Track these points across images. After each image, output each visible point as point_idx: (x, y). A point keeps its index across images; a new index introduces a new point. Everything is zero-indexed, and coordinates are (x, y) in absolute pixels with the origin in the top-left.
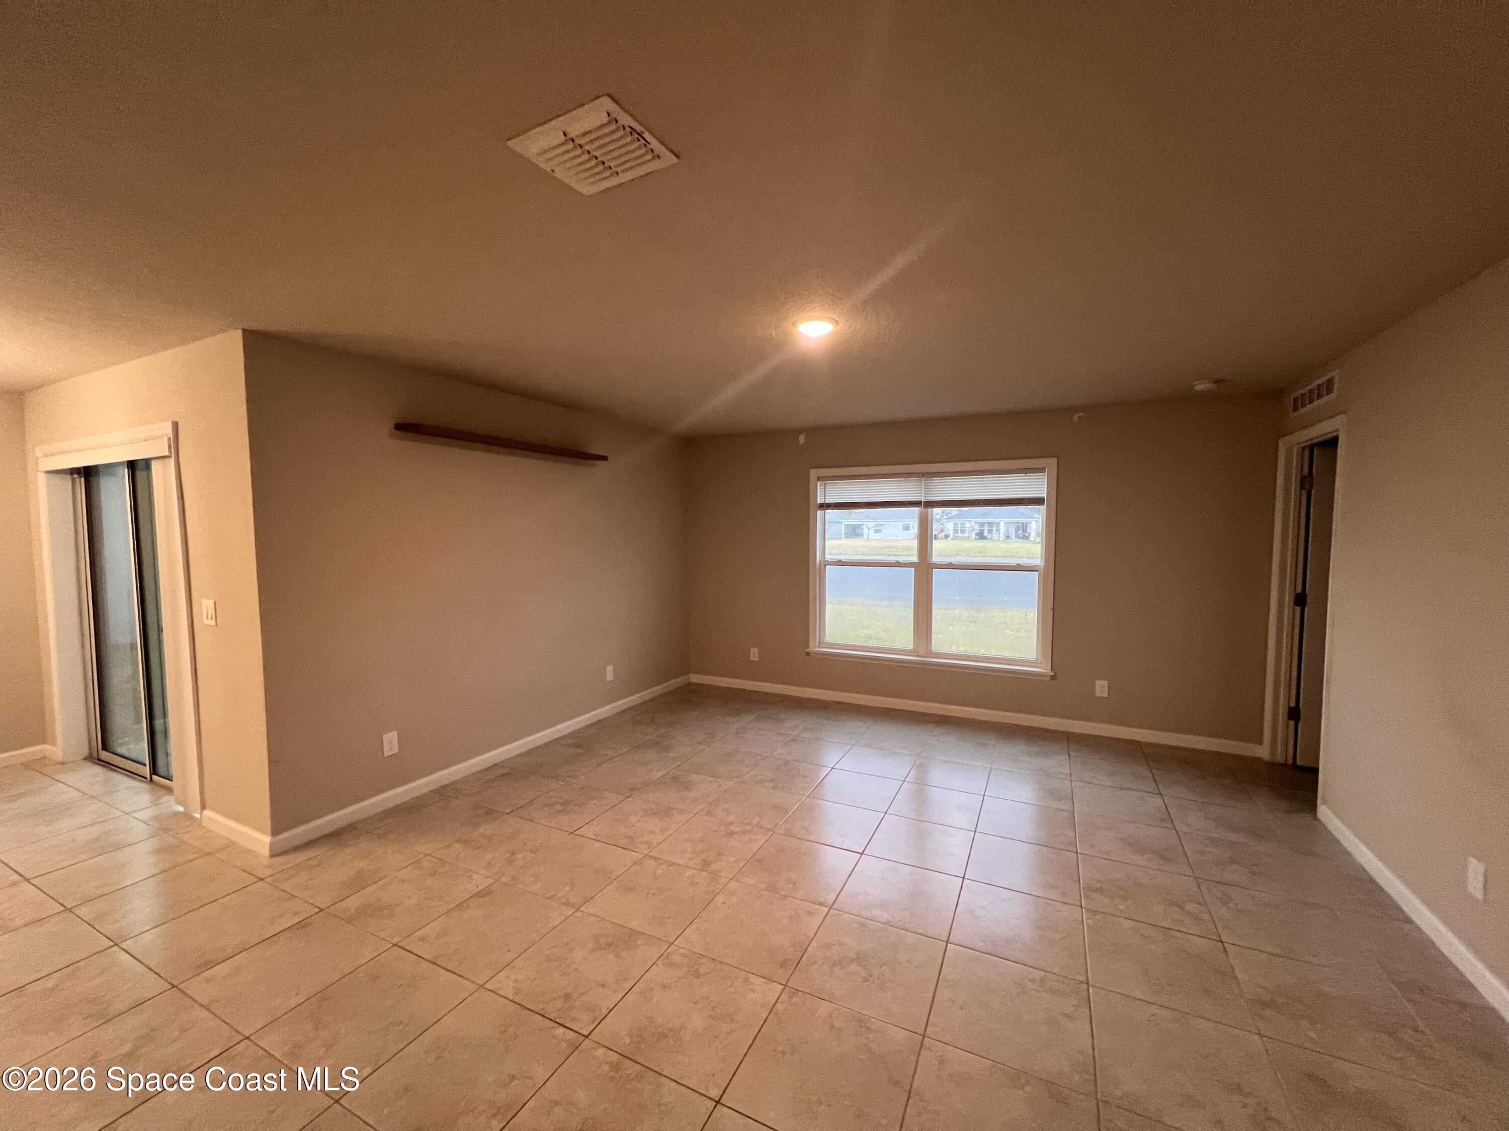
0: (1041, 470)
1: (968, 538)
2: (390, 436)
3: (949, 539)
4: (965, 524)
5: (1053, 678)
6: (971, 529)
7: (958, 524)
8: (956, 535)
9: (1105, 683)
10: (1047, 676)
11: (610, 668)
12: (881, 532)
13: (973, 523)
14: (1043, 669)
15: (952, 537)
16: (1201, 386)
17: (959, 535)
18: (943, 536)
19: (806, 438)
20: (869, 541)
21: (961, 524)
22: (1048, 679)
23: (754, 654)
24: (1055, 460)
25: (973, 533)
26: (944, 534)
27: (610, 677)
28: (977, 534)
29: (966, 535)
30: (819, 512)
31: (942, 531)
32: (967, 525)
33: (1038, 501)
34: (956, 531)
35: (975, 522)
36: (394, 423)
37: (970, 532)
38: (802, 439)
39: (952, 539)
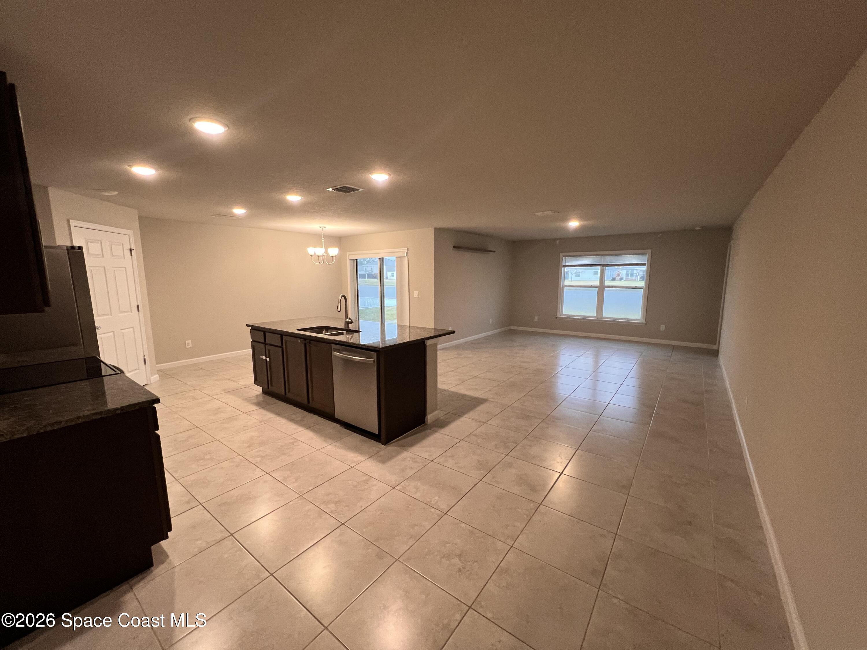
0: (646, 254)
1: (635, 280)
2: (453, 250)
3: (623, 280)
4: (634, 271)
5: (646, 324)
6: (637, 274)
7: (629, 271)
8: (627, 278)
9: (664, 326)
10: (644, 324)
11: (491, 320)
12: (579, 276)
13: (639, 271)
14: (643, 321)
15: (624, 279)
16: (697, 228)
17: (630, 278)
18: (619, 279)
19: (559, 242)
20: (571, 282)
21: (631, 271)
22: (644, 325)
23: (536, 318)
24: (650, 250)
25: (639, 276)
26: (619, 277)
27: (491, 322)
28: (641, 278)
29: (633, 278)
30: (563, 268)
31: (618, 275)
32: (635, 272)
33: (644, 264)
34: (627, 275)
35: (640, 270)
36: (452, 246)
37: (637, 276)
38: (558, 242)
39: (624, 280)
